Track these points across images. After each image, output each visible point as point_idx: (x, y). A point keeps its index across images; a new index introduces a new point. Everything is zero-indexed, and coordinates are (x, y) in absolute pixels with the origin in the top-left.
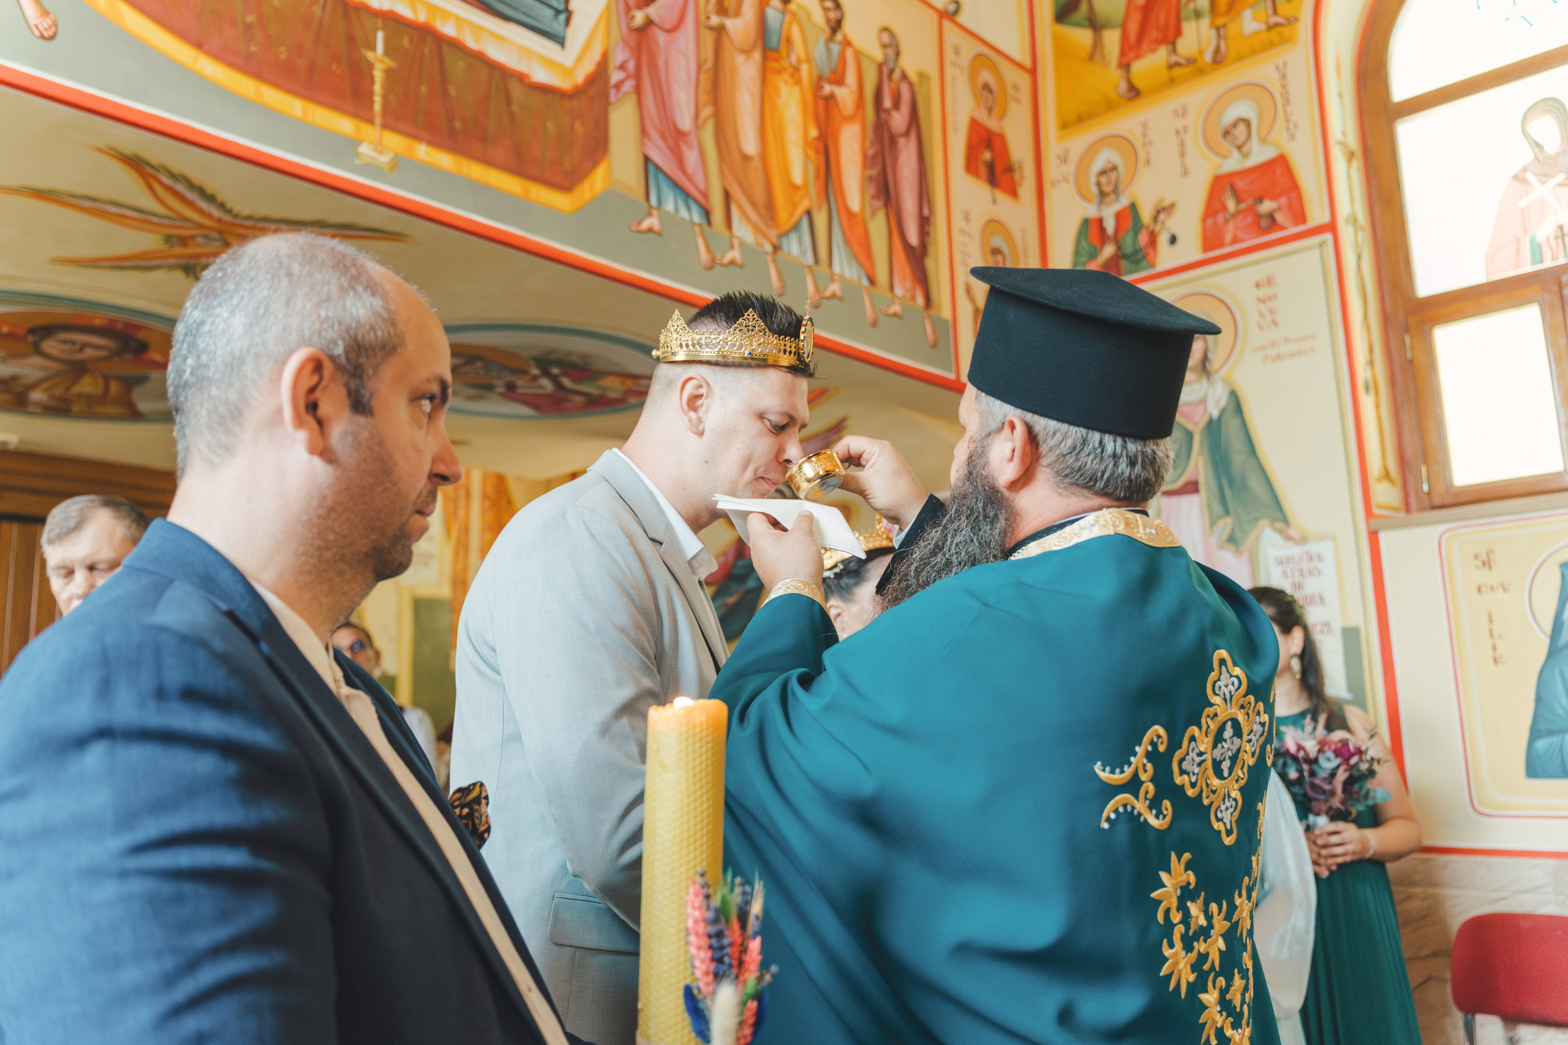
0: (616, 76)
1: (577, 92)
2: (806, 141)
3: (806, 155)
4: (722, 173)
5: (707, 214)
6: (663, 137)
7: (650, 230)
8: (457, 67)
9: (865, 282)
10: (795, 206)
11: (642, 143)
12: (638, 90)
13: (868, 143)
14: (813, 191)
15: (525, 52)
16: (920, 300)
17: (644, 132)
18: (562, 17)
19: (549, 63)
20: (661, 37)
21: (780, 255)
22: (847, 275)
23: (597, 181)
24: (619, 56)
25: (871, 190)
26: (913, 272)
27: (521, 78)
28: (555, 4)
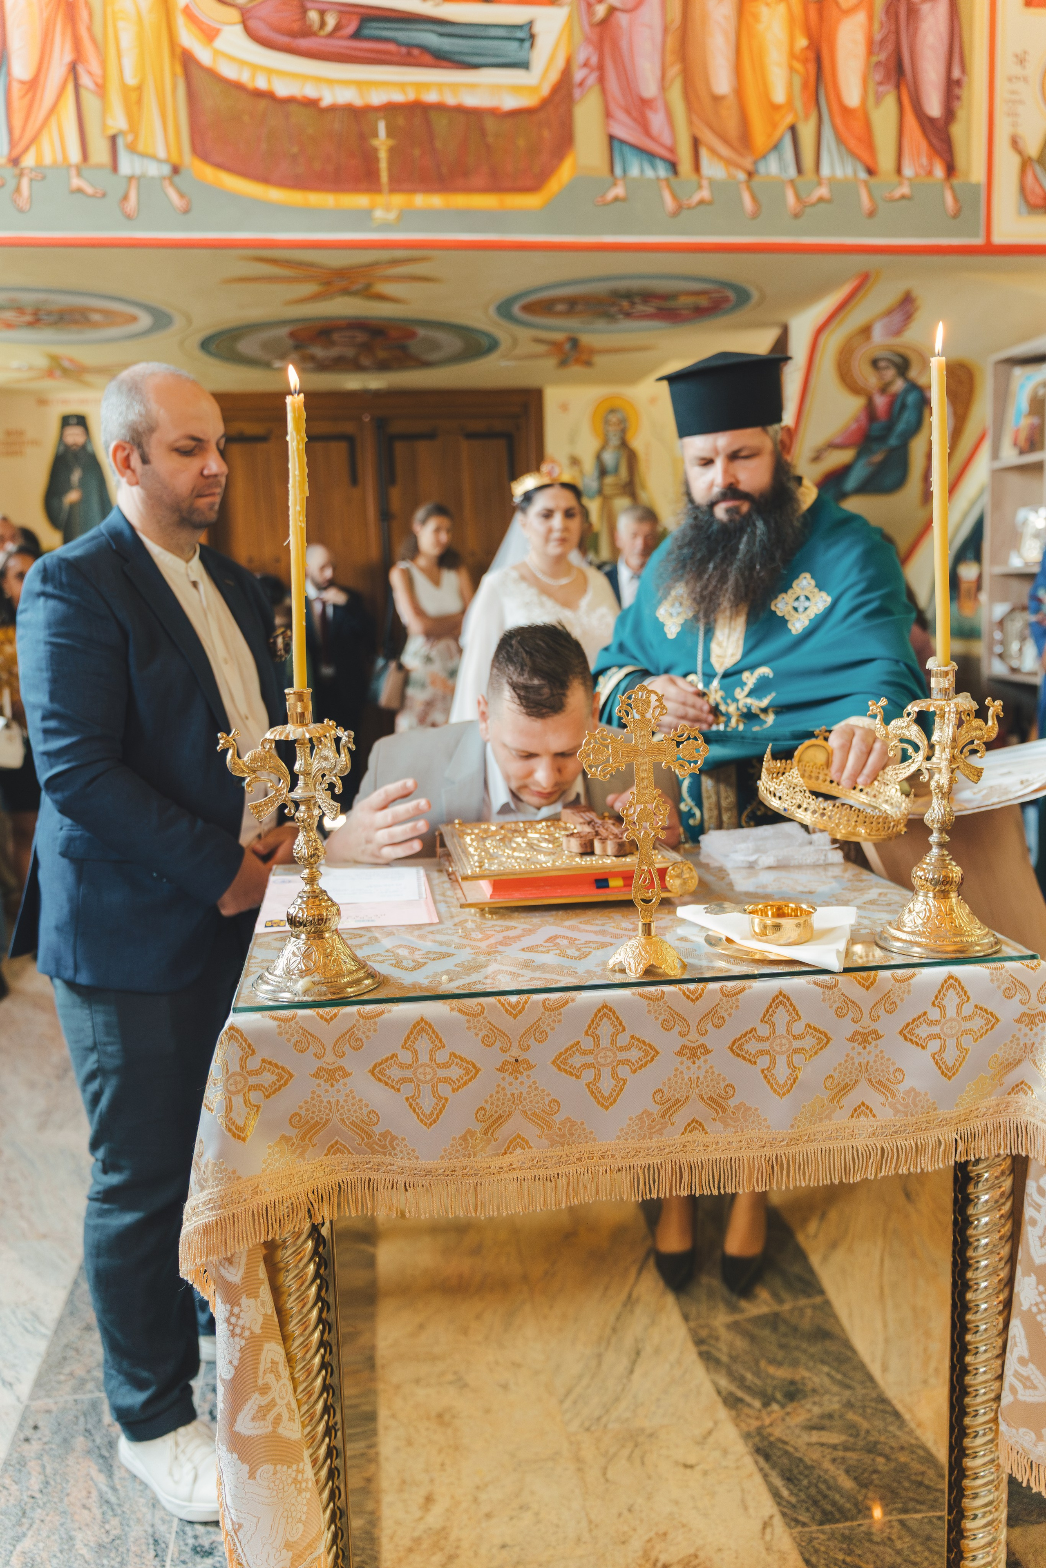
0: (578, 75)
1: (545, 103)
2: (792, 55)
3: (791, 69)
4: (690, 123)
5: (673, 166)
6: (628, 112)
7: (616, 199)
8: (441, 124)
9: (863, 175)
10: (774, 126)
11: (607, 125)
12: (601, 80)
13: (876, 26)
14: (798, 104)
15: (496, 88)
16: (939, 172)
17: (608, 115)
18: (527, 44)
19: (516, 89)
20: (623, 19)
21: (756, 180)
22: (839, 173)
23: (565, 172)
24: (584, 53)
25: (878, 77)
26: (931, 144)
27: (494, 112)
28: (520, 34)
